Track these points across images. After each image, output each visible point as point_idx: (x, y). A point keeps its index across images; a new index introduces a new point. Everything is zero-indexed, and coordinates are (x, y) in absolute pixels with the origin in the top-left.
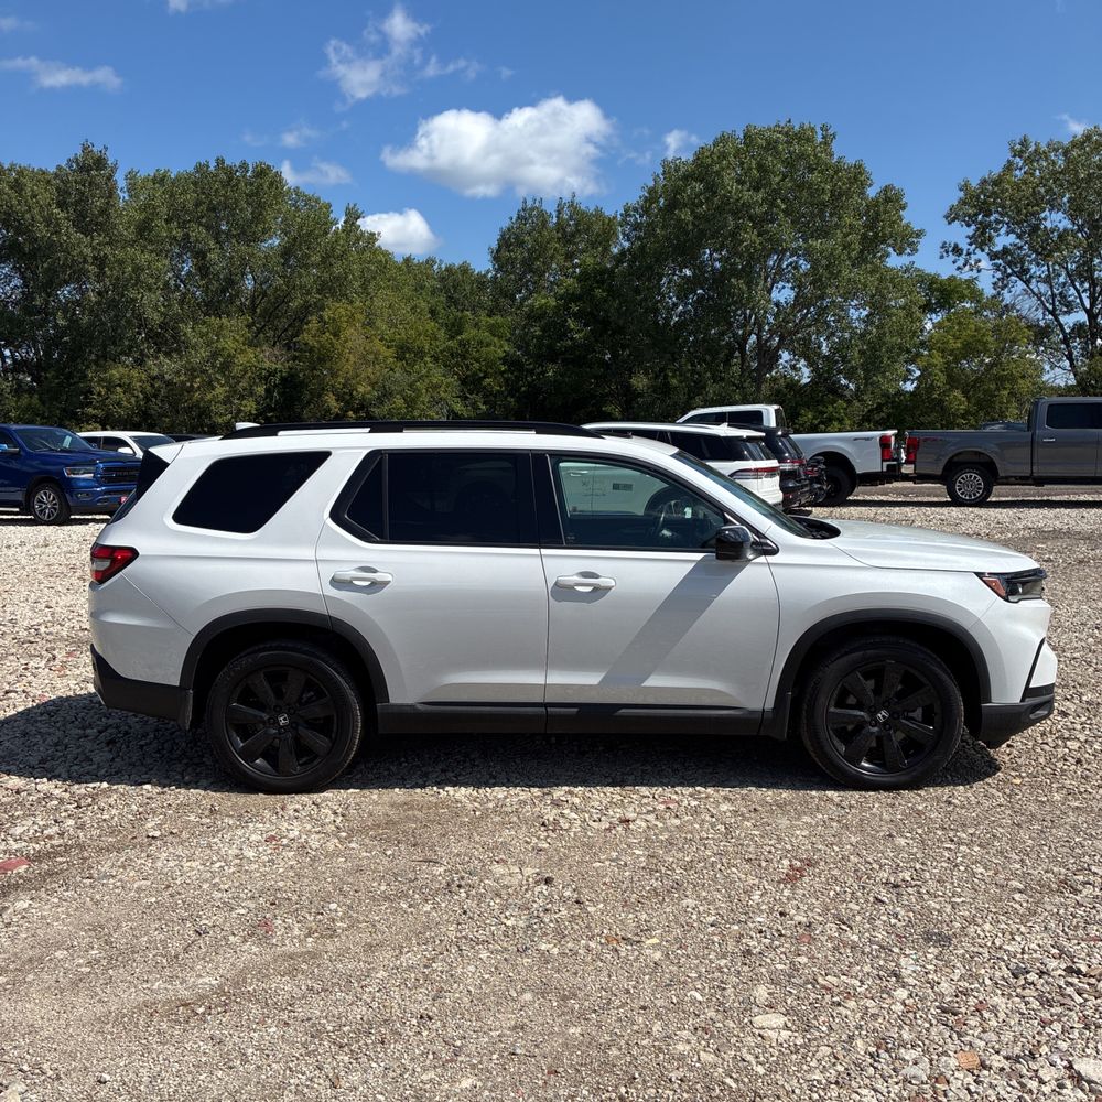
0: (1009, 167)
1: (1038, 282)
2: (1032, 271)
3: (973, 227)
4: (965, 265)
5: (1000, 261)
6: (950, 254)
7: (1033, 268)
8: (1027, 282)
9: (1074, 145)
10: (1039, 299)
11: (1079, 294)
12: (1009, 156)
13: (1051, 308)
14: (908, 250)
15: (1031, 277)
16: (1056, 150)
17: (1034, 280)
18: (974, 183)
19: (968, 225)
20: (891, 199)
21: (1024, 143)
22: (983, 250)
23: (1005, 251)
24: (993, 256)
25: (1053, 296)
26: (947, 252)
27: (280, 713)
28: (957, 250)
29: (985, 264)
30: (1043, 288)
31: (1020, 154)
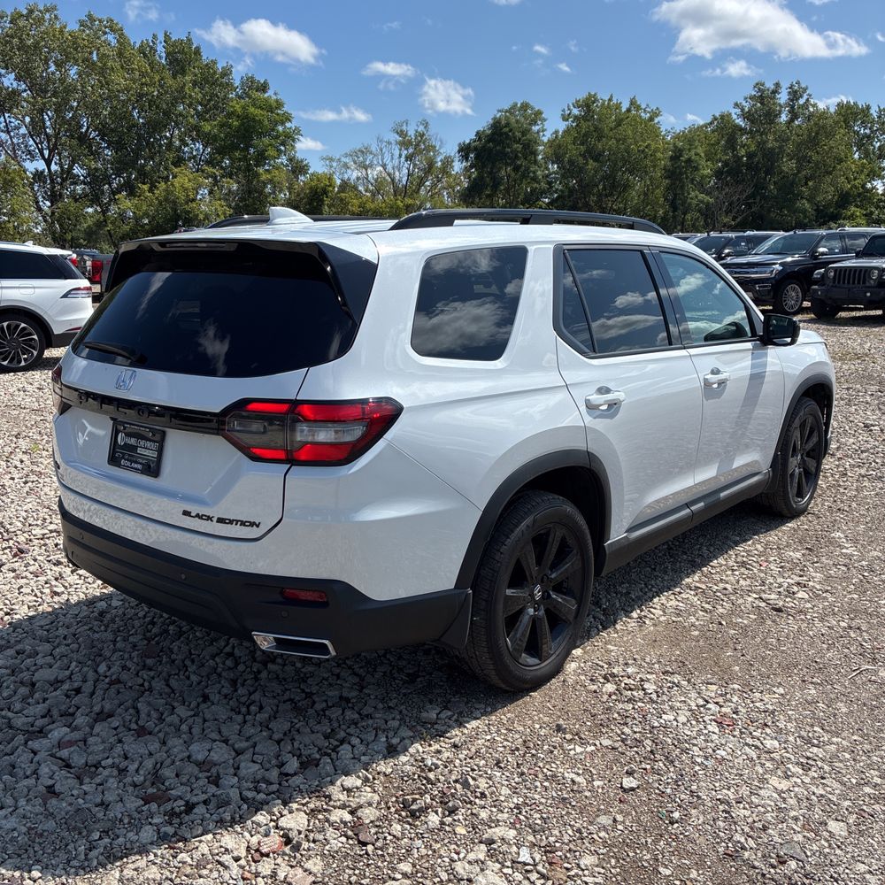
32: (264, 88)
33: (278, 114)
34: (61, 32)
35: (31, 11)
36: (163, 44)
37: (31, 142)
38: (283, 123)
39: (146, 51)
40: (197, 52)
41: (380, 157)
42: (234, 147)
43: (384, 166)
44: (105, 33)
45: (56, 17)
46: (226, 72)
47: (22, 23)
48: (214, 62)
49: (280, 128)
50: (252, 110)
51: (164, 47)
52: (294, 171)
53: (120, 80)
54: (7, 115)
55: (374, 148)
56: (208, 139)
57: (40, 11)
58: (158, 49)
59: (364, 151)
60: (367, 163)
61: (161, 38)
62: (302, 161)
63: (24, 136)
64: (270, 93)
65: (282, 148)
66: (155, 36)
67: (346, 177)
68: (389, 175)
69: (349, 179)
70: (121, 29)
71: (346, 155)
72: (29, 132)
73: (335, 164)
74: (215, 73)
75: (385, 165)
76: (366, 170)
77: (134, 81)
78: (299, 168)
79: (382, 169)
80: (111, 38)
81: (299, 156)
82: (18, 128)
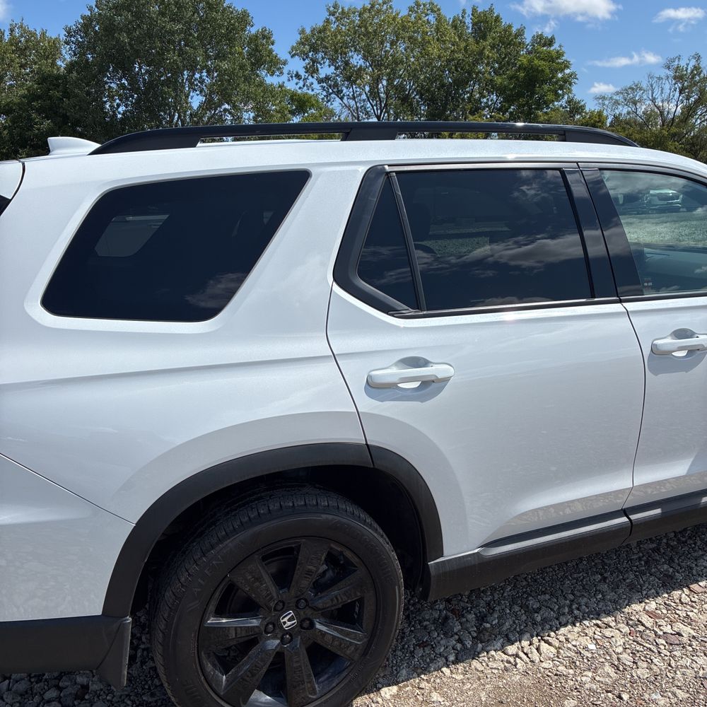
0: (327, 21)
1: (348, 99)
2: (344, 92)
3: (307, 61)
4: (304, 86)
5: (324, 84)
6: (294, 78)
7: (345, 90)
8: (342, 99)
9: (365, 9)
10: (349, 109)
11: (373, 107)
12: (326, 14)
13: (355, 115)
14: (277, 73)
15: (344, 95)
16: (354, 13)
17: (345, 98)
18: (308, 31)
19: (304, 60)
20: (266, 36)
21: (335, 6)
22: (313, 77)
23: (327, 78)
24: (320, 81)
25: (357, 108)
26: (292, 77)
27: (283, 611)
28: (298, 76)
29: (316, 86)
30: (352, 103)
31: (333, 14)
32: (550, 42)
33: (558, 63)
34: (394, 19)
35: (373, 6)
36: (471, 16)
37: (369, 105)
38: (562, 70)
39: (457, 25)
40: (497, 19)
41: (650, 92)
42: (520, 95)
43: (653, 100)
44: (427, 15)
45: (391, 7)
46: (520, 33)
47: (366, 15)
48: (510, 26)
49: (560, 75)
50: (536, 62)
51: (471, 19)
52: (571, 112)
53: (434, 50)
54: (354, 87)
55: (644, 86)
56: (501, 90)
57: (380, 5)
58: (466, 22)
59: (635, 88)
60: (637, 99)
61: (469, 12)
62: (579, 102)
63: (364, 101)
64: (555, 47)
65: (560, 92)
66: (464, 11)
67: (617, 112)
68: (658, 108)
69: (620, 114)
70: (439, 10)
71: (617, 93)
72: (368, 98)
73: (607, 102)
74: (510, 35)
75: (655, 99)
76: (635, 105)
77: (446, 49)
78: (576, 108)
79: (650, 102)
80: (432, 18)
81: (577, 98)
82: (360, 95)
